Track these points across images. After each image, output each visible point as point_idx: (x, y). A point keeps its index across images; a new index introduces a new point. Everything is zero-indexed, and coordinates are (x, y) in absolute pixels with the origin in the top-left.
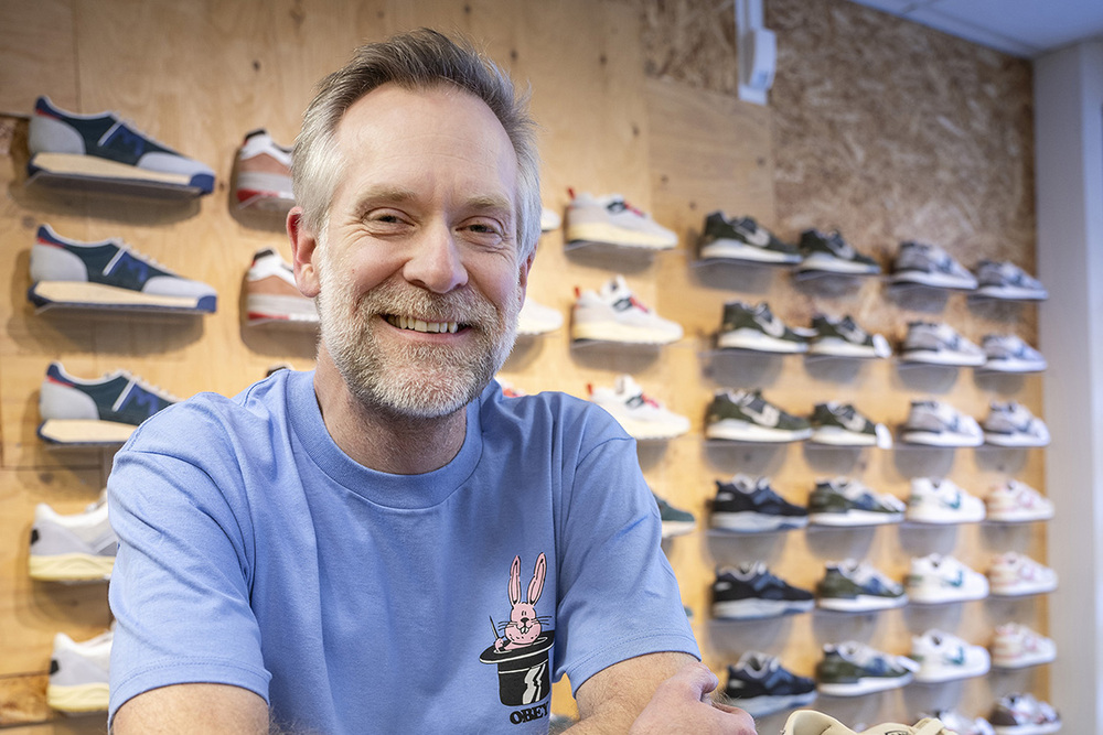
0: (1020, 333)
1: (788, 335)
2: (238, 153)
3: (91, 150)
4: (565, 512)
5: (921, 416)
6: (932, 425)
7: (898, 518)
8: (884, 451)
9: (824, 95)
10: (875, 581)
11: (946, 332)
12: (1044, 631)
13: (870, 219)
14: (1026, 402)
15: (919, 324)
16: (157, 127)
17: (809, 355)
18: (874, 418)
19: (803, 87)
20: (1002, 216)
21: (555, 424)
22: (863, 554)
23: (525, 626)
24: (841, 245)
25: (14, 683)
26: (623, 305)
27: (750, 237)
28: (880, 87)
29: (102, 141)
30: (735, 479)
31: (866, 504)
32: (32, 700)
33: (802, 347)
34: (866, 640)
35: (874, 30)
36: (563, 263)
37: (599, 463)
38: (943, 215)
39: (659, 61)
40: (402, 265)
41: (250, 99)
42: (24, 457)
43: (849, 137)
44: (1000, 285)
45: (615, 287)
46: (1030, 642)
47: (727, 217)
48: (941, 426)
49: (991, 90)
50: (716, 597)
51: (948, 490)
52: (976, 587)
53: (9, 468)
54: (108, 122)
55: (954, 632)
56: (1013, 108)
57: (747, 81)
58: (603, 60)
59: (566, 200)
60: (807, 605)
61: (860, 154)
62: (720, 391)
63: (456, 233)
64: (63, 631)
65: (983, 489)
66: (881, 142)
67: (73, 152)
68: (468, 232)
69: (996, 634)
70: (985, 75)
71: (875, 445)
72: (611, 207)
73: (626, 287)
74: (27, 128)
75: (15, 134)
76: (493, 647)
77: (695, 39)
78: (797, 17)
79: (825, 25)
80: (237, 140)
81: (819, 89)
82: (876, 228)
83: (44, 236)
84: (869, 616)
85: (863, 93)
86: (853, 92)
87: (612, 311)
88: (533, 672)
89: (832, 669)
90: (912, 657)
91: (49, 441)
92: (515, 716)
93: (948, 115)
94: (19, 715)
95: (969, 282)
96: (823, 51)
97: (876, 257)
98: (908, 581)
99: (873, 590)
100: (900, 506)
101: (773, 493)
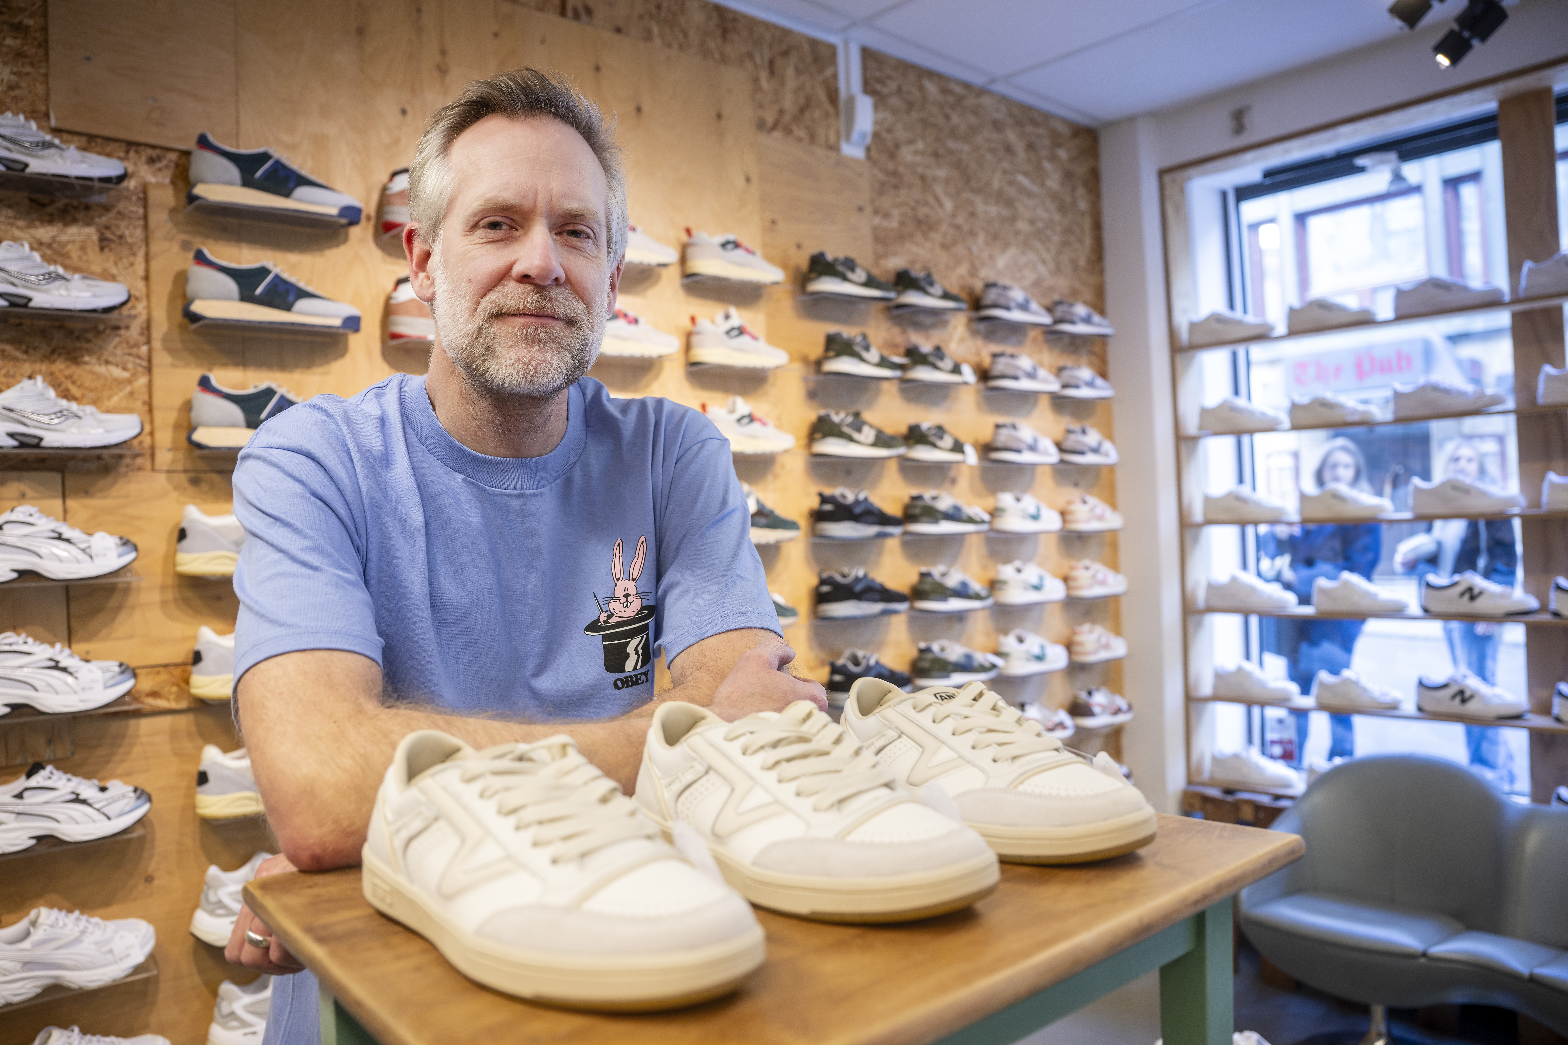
0: (1091, 365)
1: (884, 363)
2: (385, 189)
3: (248, 182)
4: (664, 501)
5: (1004, 436)
6: (1014, 445)
7: (985, 527)
8: (971, 467)
9: (916, 153)
10: (964, 585)
11: (1025, 362)
12: (1117, 631)
13: (958, 261)
14: (1098, 426)
15: (1002, 355)
16: (310, 163)
17: (903, 380)
18: (962, 438)
19: (897, 146)
20: (1074, 262)
21: (657, 424)
22: (953, 560)
23: (627, 601)
24: (931, 284)
25: (158, 673)
26: (735, 333)
27: (850, 275)
28: (966, 148)
29: (258, 174)
30: (837, 491)
31: (954, 515)
32: (174, 689)
33: (897, 373)
34: (957, 639)
35: (960, 99)
36: (681, 294)
37: (698, 460)
38: (1023, 260)
39: (770, 118)
40: (510, 268)
41: (397, 141)
42: (174, 461)
43: (939, 190)
44: (1072, 322)
45: (727, 317)
46: (1104, 640)
47: (830, 257)
48: (1022, 446)
49: (1062, 154)
50: (820, 598)
51: (1029, 503)
52: (1055, 590)
53: (159, 471)
54: (264, 157)
55: (1036, 631)
56: (1081, 169)
57: (848, 138)
58: (719, 116)
59: (684, 238)
60: (903, 606)
61: (949, 205)
62: (822, 412)
63: (555, 237)
64: (207, 624)
65: (1061, 503)
66: (967, 195)
67: (231, 183)
68: (565, 236)
69: (1074, 633)
70: (1056, 141)
71: (963, 462)
72: (724, 245)
73: (738, 317)
74: (188, 160)
75: (177, 165)
76: (598, 620)
77: (802, 101)
78: (893, 86)
79: (917, 93)
80: (385, 178)
81: (912, 148)
82: (962, 270)
83: (201, 259)
84: (960, 617)
85: (951, 152)
86: (942, 151)
87: (725, 338)
88: (634, 642)
89: (926, 665)
90: (999, 654)
91: (199, 446)
92: (619, 682)
93: (1026, 174)
94: (162, 703)
95: (1046, 319)
96: (915, 115)
97: (963, 295)
98: (994, 585)
99: (962, 592)
100: (986, 517)
101: (871, 504)
